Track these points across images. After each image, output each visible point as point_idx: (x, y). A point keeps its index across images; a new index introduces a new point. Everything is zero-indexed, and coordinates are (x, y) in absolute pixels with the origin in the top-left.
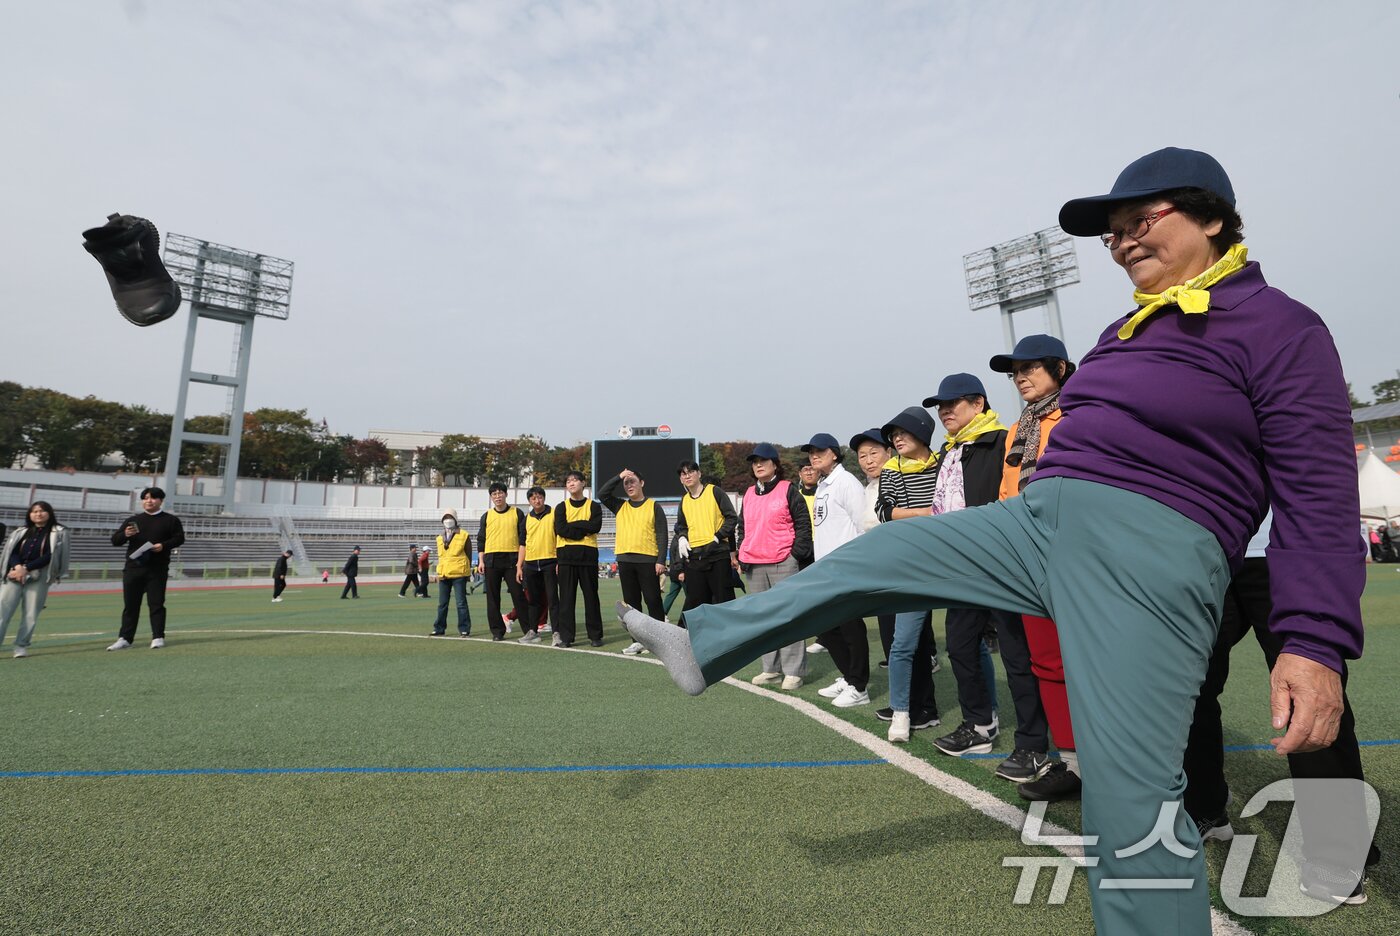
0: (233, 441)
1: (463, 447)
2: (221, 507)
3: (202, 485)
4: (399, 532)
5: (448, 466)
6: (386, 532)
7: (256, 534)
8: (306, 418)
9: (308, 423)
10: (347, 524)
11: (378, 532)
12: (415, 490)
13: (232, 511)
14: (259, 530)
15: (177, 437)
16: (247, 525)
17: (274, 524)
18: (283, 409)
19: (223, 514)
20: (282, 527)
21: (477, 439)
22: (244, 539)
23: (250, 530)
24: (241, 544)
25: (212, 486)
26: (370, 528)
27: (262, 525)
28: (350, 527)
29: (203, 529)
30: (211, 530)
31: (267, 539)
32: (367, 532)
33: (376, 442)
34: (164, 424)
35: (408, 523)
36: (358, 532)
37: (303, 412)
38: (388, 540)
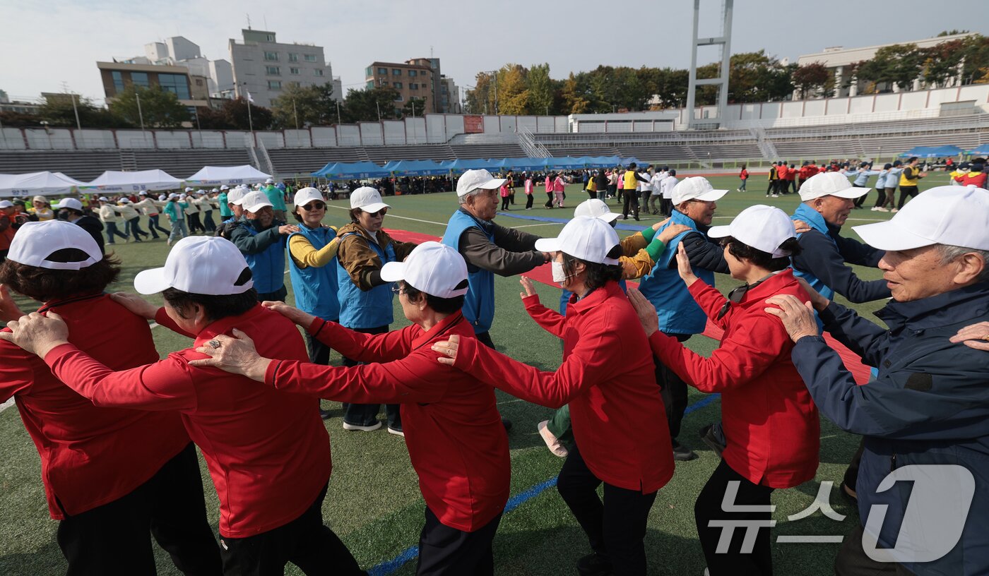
0: (723, 80)
1: (897, 57)
2: (718, 125)
3: (707, 112)
4: (843, 134)
5: (884, 75)
6: (832, 134)
7: (743, 140)
8: (764, 55)
9: (765, 60)
10: (802, 130)
11: (827, 134)
12: (853, 100)
13: (726, 126)
14: (745, 138)
15: (693, 82)
16: (737, 134)
17: (752, 133)
18: (748, 53)
19: (720, 129)
20: (758, 136)
21: (911, 47)
22: (736, 143)
23: (740, 138)
24: (735, 147)
25: (712, 111)
26: (820, 131)
27: (746, 134)
29: (713, 139)
30: (718, 139)
31: (749, 142)
32: (817, 135)
33: (818, 65)
34: (684, 76)
35: (849, 126)
36: (811, 135)
37: (762, 52)
38: (833, 140)
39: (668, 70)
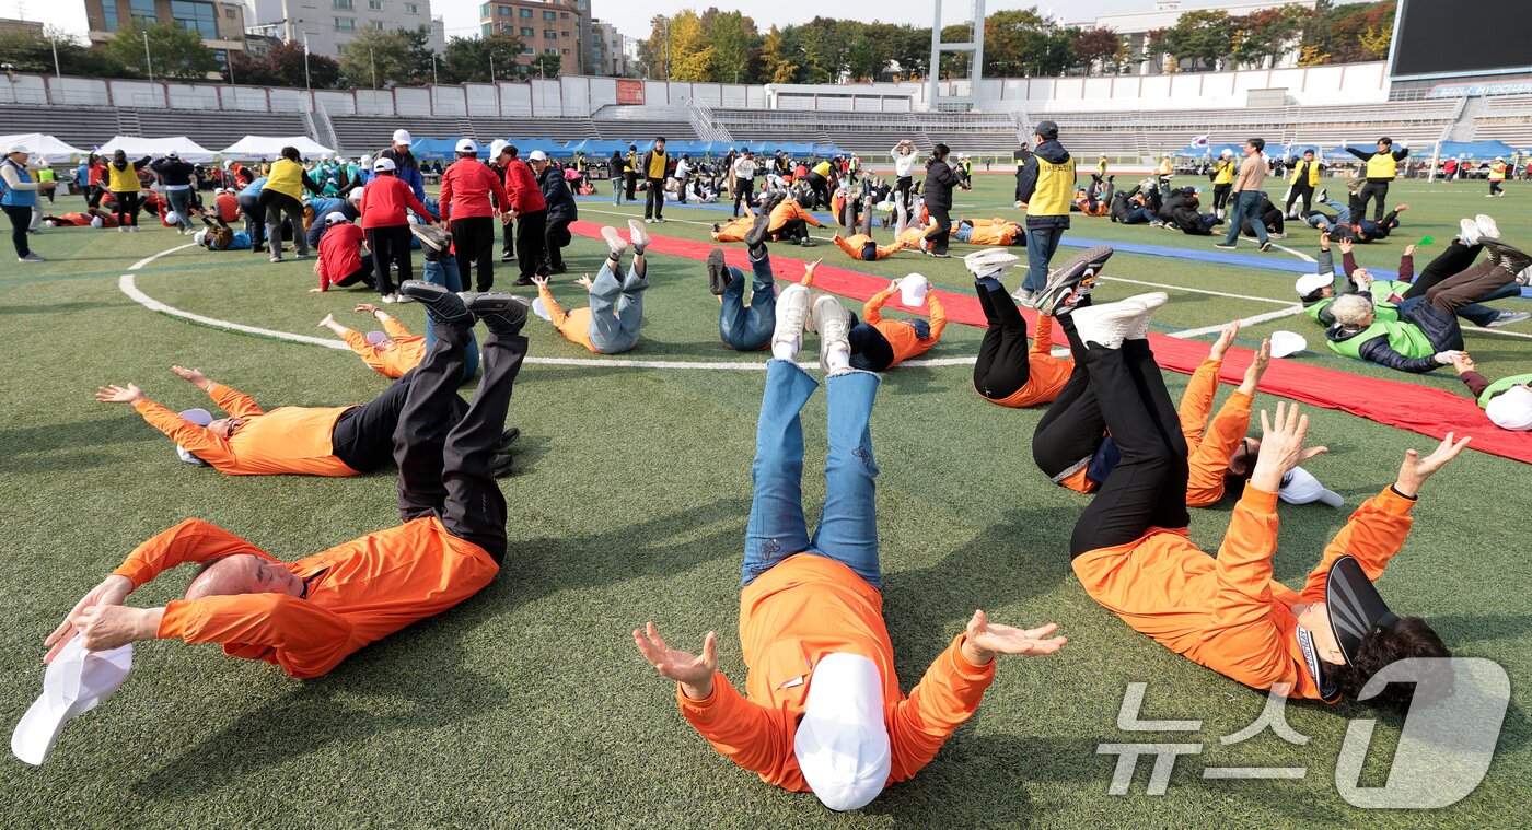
0: (976, 46)
1: (1204, 24)
2: (969, 106)
3: (956, 87)
4: (1125, 124)
5: (1185, 49)
6: (1113, 124)
7: (998, 128)
8: (1036, 15)
9: (1038, 20)
10: (1075, 117)
11: (1105, 124)
12: (1145, 79)
13: (979, 108)
14: (1001, 124)
15: (937, 47)
16: (991, 119)
17: (1012, 118)
18: (1016, 9)
19: (972, 111)
20: (1019, 121)
21: (1222, 14)
22: (990, 131)
23: (994, 124)
24: (987, 136)
25: (963, 87)
26: (1097, 120)
27: (1003, 120)
28: (1078, 119)
29: (959, 124)
30: (965, 125)
31: (1007, 131)
32: (1094, 124)
33: (1105, 31)
34: (926, 37)
35: (1136, 114)
36: (1086, 124)
37: (1034, 9)
38: (1114, 132)
39: (909, 27)
